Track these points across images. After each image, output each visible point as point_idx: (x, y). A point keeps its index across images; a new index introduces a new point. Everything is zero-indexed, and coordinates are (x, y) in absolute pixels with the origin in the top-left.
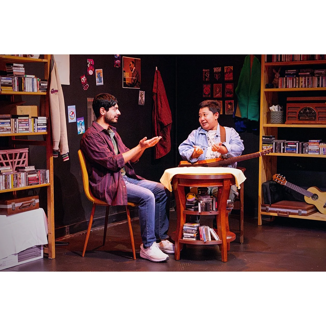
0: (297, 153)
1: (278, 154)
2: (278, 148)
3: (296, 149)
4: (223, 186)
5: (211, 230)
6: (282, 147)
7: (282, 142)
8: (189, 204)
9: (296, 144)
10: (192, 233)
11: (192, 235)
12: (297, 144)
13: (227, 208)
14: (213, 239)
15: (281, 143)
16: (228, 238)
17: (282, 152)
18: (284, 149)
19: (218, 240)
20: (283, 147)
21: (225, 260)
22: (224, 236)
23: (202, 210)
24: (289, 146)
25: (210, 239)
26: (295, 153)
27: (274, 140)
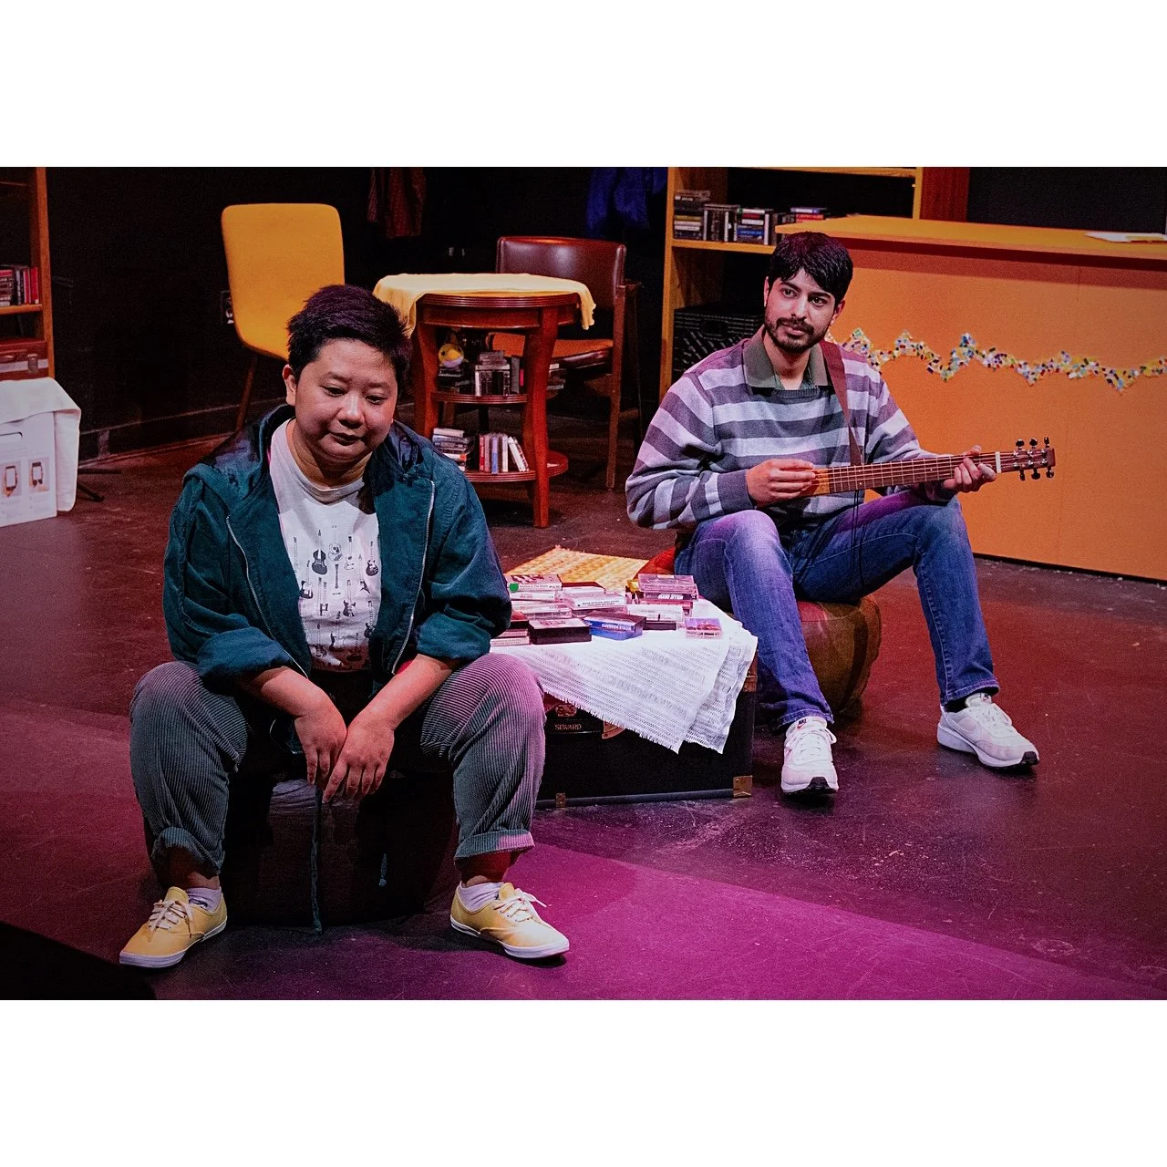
0: (766, 243)
1: (714, 246)
2: (716, 228)
3: (763, 230)
4: (541, 327)
5: (510, 442)
6: (728, 226)
7: (725, 209)
8: (447, 375)
9: (762, 217)
10: (456, 452)
11: (457, 457)
12: (767, 216)
13: (550, 387)
14: (513, 467)
15: (725, 212)
16: (549, 465)
17: (726, 240)
18: (731, 232)
19: (524, 470)
20: (730, 226)
21: (544, 523)
22: (542, 459)
23: (483, 391)
24: (744, 221)
25: (505, 469)
26: (761, 243)
27: (706, 205)
